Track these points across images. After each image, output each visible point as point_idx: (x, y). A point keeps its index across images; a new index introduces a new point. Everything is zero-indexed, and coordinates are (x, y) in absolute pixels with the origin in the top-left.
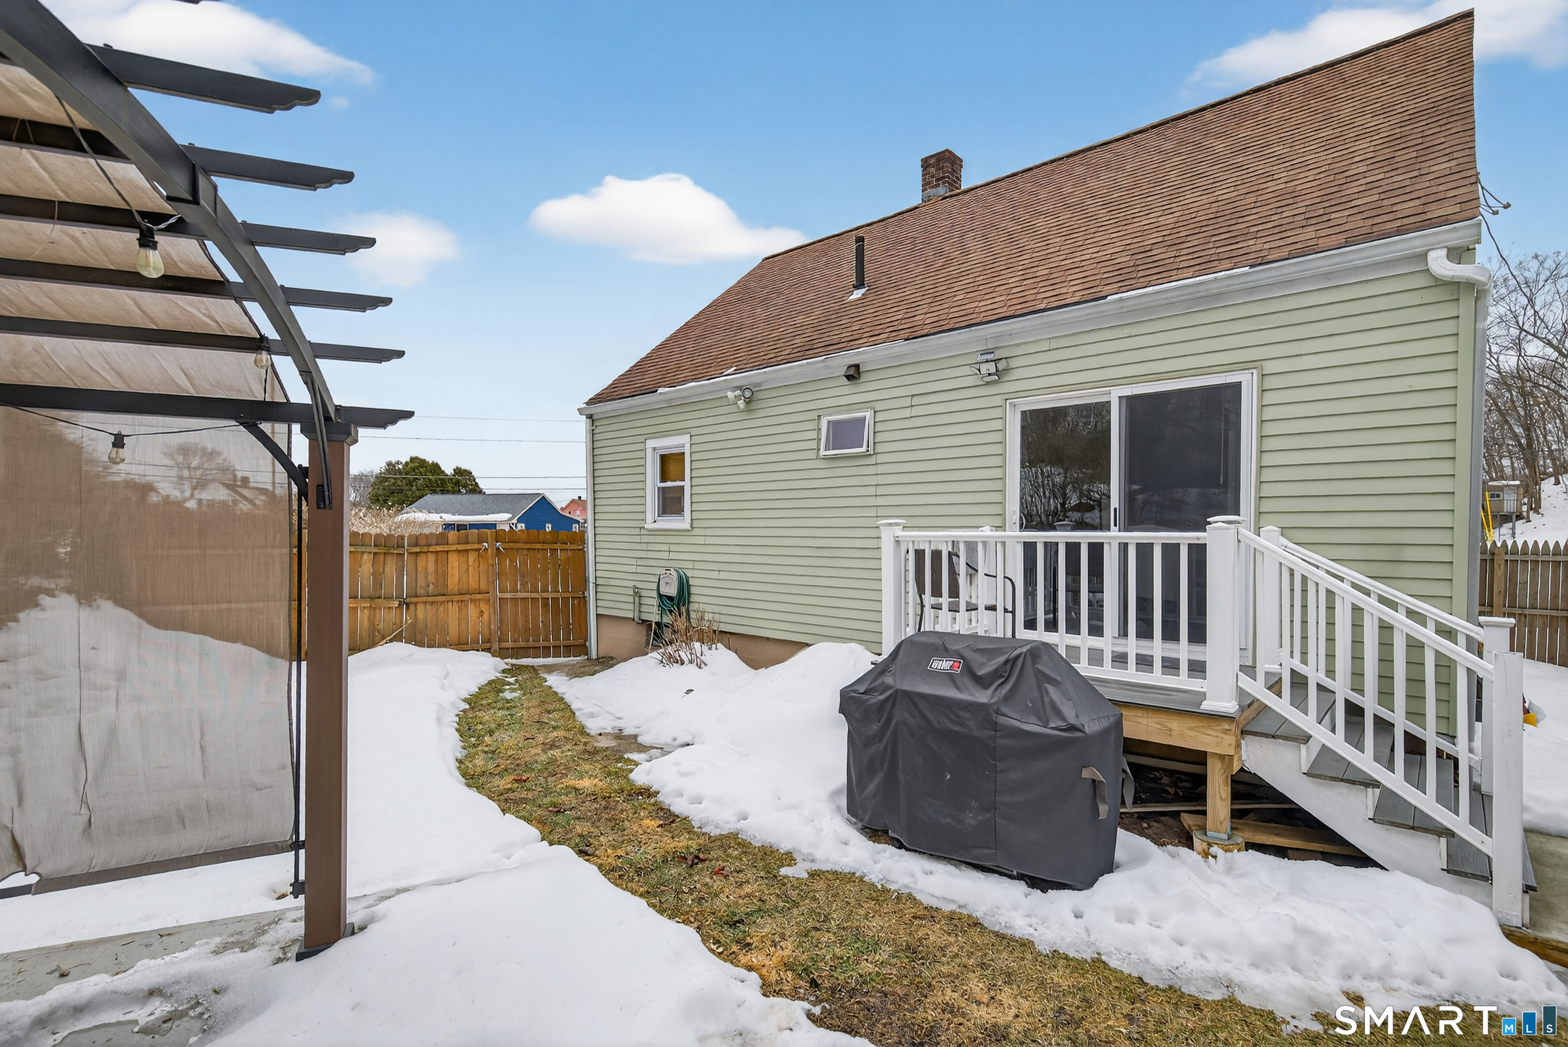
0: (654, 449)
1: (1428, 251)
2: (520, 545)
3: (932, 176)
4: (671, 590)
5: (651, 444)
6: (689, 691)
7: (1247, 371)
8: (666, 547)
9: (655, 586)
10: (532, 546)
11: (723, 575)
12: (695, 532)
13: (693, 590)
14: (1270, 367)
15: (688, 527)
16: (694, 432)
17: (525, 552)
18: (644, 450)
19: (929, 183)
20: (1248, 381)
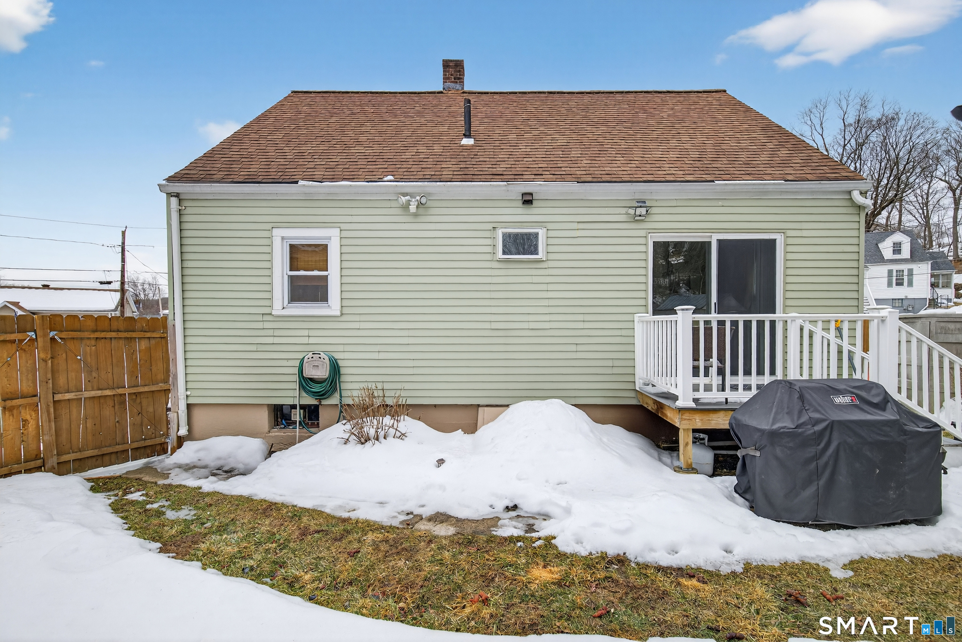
0: (283, 238)
1: (852, 190)
2: (86, 334)
3: (452, 75)
4: (322, 372)
5: (278, 233)
6: (441, 462)
7: (779, 234)
8: (306, 333)
9: (296, 371)
10: (103, 335)
11: (382, 356)
12: (344, 318)
13: (343, 371)
14: (790, 233)
15: (338, 313)
16: (343, 226)
17: (93, 342)
18: (270, 238)
19: (448, 78)
20: (780, 239)
